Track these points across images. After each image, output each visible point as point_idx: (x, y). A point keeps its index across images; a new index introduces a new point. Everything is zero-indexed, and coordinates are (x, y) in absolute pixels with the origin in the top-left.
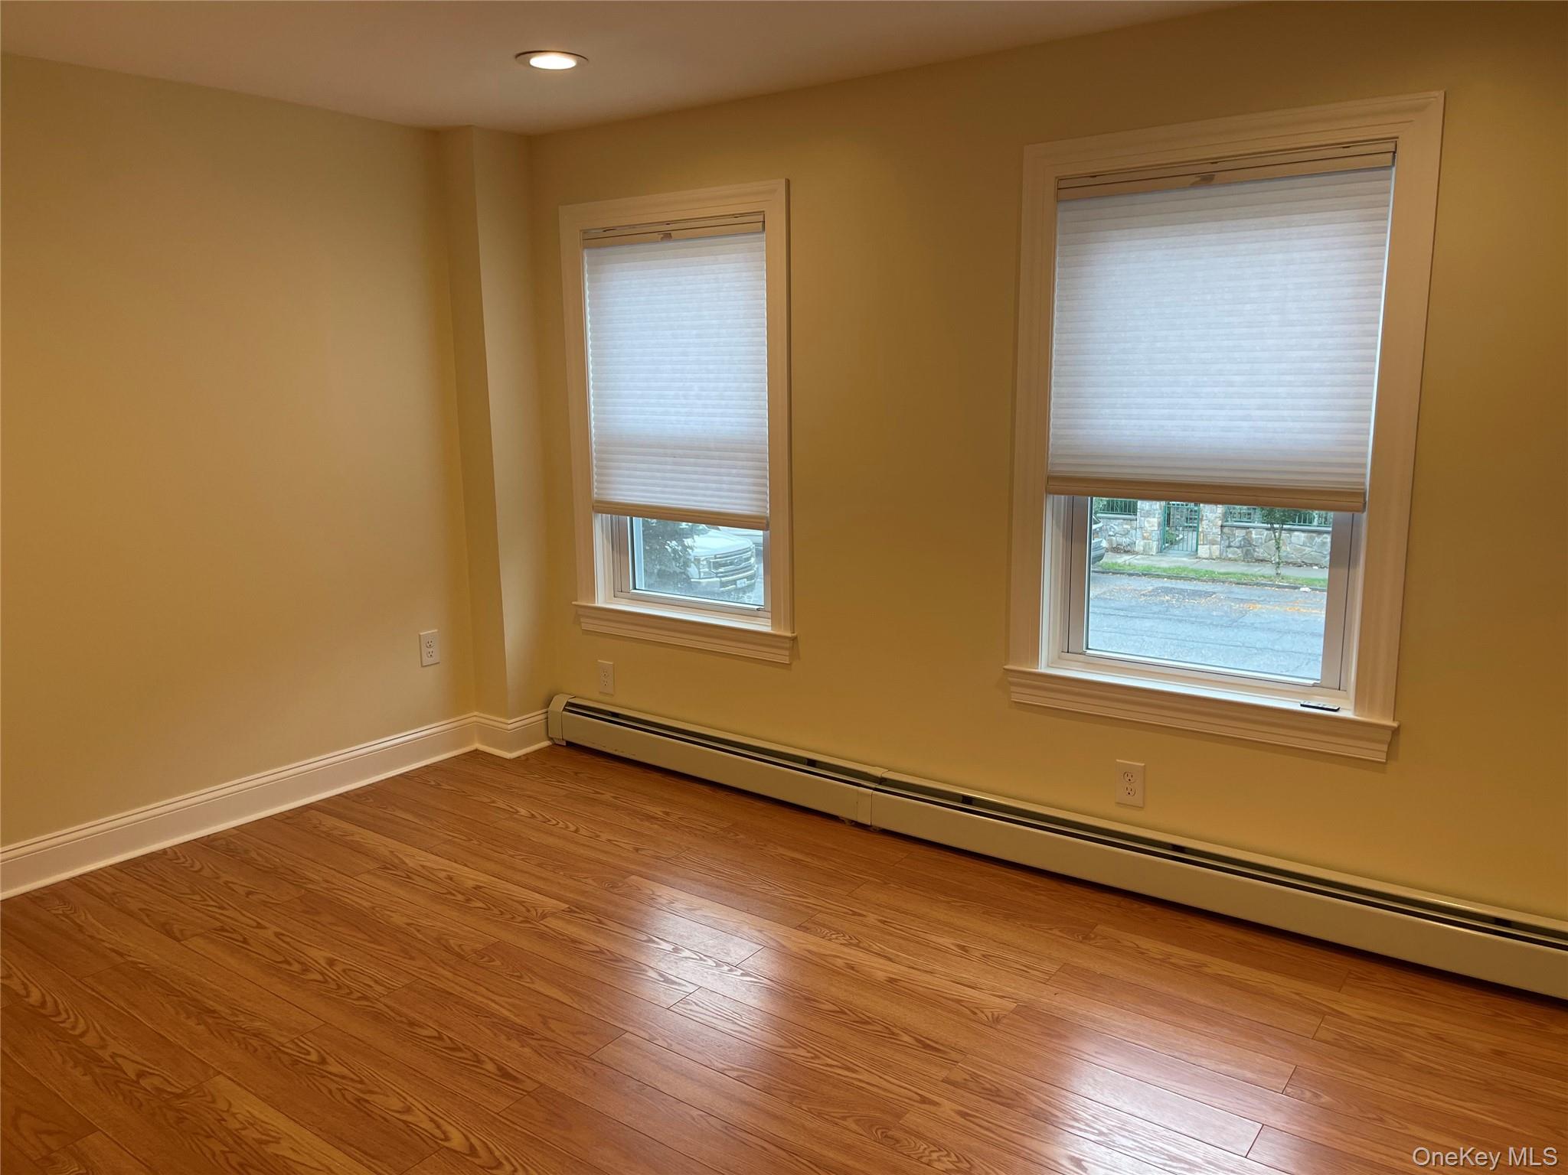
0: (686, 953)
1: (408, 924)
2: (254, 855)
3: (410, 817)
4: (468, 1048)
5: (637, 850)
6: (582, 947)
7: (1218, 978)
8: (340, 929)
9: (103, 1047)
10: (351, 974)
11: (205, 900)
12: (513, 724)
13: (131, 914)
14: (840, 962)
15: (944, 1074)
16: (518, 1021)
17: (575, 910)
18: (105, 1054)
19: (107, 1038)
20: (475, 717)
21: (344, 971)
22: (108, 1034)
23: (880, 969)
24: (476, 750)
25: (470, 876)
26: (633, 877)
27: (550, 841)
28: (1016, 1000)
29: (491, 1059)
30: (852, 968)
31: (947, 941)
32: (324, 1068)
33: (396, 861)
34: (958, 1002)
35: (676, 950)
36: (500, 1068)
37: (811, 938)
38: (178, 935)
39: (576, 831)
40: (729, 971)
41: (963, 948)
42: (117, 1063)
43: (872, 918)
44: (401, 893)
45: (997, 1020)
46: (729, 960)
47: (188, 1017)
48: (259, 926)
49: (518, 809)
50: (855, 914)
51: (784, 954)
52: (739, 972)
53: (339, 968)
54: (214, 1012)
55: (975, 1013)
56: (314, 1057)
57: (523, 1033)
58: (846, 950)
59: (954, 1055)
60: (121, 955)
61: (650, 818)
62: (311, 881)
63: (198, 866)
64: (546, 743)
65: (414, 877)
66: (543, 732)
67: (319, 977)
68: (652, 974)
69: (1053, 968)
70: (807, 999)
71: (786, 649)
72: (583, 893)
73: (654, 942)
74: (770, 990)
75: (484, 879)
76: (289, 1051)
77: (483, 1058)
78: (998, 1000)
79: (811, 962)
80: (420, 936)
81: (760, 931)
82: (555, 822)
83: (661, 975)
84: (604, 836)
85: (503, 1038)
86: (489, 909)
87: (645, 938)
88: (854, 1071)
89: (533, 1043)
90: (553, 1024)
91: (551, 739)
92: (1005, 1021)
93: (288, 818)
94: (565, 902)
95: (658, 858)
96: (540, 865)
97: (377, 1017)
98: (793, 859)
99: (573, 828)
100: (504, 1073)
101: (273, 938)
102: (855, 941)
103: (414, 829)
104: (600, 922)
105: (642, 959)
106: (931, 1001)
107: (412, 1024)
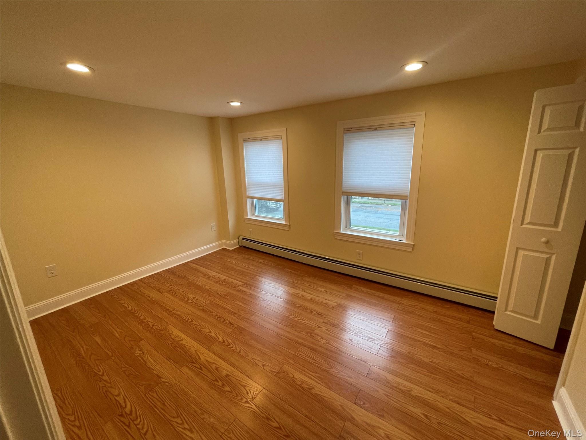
0: (269, 294)
1: (210, 289)
2: (177, 273)
3: (210, 264)
4: (223, 318)
5: (258, 270)
6: (246, 293)
7: (378, 296)
8: (196, 290)
9: (145, 319)
10: (198, 300)
11: (167, 284)
12: (231, 242)
13: (151, 287)
14: (300, 295)
15: (323, 321)
16: (233, 310)
17: (245, 284)
18: (145, 321)
19: (146, 317)
20: (223, 241)
21: (196, 300)
22: (146, 316)
23: (309, 297)
24: (224, 248)
25: (223, 277)
26: (257, 277)
27: (240, 268)
28: (337, 303)
29: (228, 320)
30: (303, 296)
31: (323, 290)
32: (192, 323)
33: (207, 274)
34: (325, 304)
35: (266, 293)
36: (229, 322)
37: (294, 289)
38: (161, 292)
39: (245, 266)
40: (278, 298)
41: (326, 291)
42: (148, 323)
43: (307, 285)
44: (209, 281)
45: (333, 308)
46: (277, 295)
47: (164, 311)
48: (179, 290)
49: (233, 261)
50: (303, 284)
51: (288, 293)
52: (280, 298)
53: (195, 299)
54: (169, 310)
55: (329, 306)
56: (190, 320)
57: (234, 314)
58: (301, 292)
59: (325, 316)
60: (149, 297)
61: (261, 263)
62: (190, 279)
63: (166, 276)
64: (239, 246)
65: (211, 278)
66: (238, 244)
67: (191, 301)
68: (261, 299)
69: (344, 295)
70: (294, 304)
71: (288, 227)
72: (247, 280)
73: (261, 291)
74: (286, 302)
75: (226, 278)
76: (185, 319)
77: (226, 320)
78: (333, 303)
79: (294, 295)
80: (212, 291)
81: (284, 288)
82: (240, 264)
83: (263, 299)
84: (251, 267)
85: (230, 315)
86: (227, 285)
87: (260, 291)
88: (304, 321)
89: (236, 316)
90: (241, 312)
91: (239, 245)
92: (335, 308)
93: (184, 264)
94: (243, 283)
95: (262, 272)
96: (238, 274)
97: (204, 311)
98: (290, 272)
99: (244, 265)
100: (230, 323)
101: (181, 292)
102: (303, 290)
103: (211, 266)
104: (250, 287)
105: (259, 295)
106: (319, 304)
107: (211, 312)
